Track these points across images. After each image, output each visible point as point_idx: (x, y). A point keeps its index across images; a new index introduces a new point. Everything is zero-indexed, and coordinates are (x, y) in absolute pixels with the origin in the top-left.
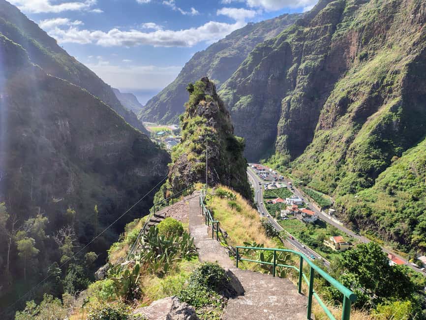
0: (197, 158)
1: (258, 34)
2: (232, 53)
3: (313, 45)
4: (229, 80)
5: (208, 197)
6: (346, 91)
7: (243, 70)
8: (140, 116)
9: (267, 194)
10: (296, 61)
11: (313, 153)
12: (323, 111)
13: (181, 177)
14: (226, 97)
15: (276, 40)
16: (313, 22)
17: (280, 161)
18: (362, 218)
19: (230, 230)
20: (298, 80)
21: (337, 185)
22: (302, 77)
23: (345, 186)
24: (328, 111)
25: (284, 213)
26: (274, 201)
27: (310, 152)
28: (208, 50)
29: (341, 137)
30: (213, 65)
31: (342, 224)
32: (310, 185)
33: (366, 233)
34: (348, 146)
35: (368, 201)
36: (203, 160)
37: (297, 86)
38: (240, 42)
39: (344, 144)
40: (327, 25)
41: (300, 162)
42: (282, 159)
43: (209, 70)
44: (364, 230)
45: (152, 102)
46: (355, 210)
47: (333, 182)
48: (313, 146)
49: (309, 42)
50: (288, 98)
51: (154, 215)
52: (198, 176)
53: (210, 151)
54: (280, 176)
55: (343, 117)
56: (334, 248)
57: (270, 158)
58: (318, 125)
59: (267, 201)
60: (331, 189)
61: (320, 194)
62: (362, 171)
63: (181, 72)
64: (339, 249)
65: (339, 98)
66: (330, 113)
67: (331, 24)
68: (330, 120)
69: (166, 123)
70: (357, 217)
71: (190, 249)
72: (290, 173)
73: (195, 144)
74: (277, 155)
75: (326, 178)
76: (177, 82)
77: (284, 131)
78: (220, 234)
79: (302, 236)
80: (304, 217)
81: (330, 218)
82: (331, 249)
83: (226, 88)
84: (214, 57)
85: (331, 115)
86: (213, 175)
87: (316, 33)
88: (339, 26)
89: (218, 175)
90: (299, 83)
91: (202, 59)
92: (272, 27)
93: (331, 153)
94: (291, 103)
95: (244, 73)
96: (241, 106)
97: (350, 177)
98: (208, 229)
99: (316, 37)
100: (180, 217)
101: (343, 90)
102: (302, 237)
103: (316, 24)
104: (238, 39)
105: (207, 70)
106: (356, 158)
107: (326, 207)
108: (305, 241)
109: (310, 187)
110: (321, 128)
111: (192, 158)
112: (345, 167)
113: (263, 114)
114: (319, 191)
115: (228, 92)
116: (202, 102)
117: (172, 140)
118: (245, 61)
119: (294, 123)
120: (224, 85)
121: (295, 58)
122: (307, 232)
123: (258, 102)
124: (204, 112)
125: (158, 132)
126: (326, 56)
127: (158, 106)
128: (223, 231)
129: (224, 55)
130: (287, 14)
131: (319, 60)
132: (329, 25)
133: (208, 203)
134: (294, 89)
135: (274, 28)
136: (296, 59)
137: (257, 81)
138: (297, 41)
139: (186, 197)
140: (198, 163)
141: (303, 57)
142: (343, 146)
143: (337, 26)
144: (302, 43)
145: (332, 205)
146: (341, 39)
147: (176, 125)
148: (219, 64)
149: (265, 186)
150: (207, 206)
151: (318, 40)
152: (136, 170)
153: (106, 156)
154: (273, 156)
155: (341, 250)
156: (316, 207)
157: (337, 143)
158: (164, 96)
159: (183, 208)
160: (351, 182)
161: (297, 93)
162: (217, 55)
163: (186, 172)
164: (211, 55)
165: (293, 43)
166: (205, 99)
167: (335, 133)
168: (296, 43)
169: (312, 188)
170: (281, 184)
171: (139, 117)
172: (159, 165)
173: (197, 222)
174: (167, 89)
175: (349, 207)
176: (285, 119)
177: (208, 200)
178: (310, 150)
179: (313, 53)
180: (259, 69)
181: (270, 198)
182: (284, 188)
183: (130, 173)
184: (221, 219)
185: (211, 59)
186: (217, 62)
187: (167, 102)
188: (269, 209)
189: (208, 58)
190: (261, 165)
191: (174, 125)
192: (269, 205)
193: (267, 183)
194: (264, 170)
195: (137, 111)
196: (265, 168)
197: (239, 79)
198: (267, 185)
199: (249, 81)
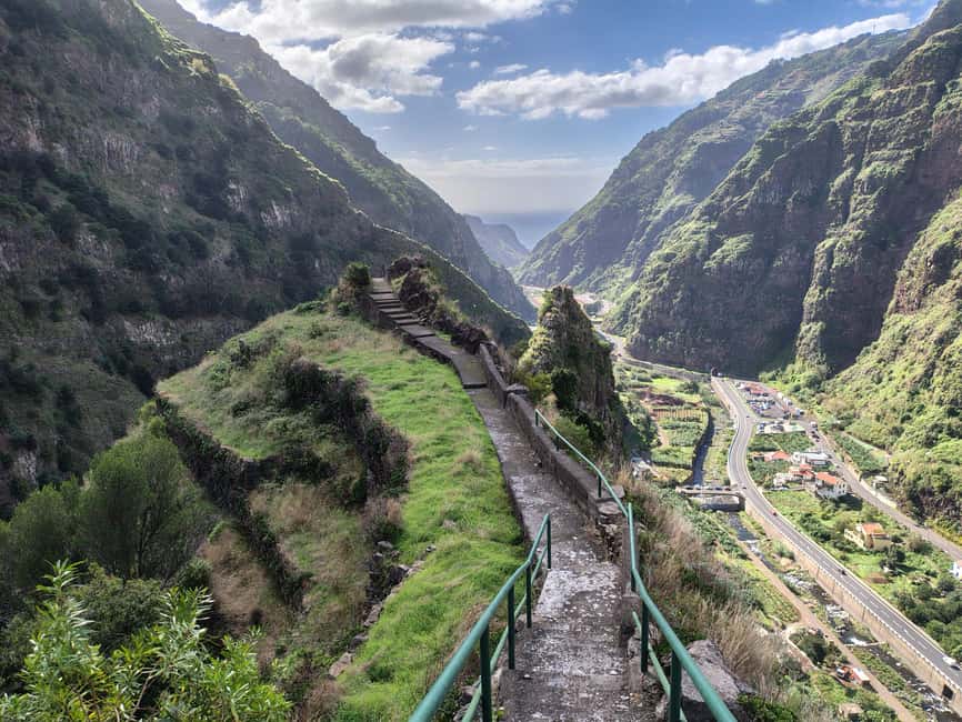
1: (792, 87)
2: (726, 132)
3: (889, 129)
4: (707, 201)
6: (951, 231)
7: (737, 179)
8: (520, 274)
9: (758, 443)
10: (850, 164)
11: (871, 364)
12: (903, 273)
14: (697, 237)
15: (817, 110)
16: (894, 76)
17: (802, 379)
18: (931, 494)
20: (853, 204)
21: (903, 431)
22: (863, 197)
23: (916, 433)
24: (911, 274)
25: (780, 478)
26: (769, 456)
27: (867, 360)
28: (674, 128)
29: (930, 331)
30: (681, 162)
31: (893, 505)
32: (851, 428)
33: (938, 524)
34: (941, 352)
35: (949, 462)
37: (851, 217)
38: (747, 107)
39: (932, 347)
40: (923, 84)
41: (844, 382)
42: (810, 372)
43: (673, 173)
44: (934, 517)
45: (546, 244)
46: (920, 478)
47: (897, 424)
48: (875, 348)
49: (882, 122)
50: (828, 242)
54: (797, 409)
55: (941, 288)
56: (860, 544)
57: (784, 369)
58: (892, 304)
59: (754, 454)
60: (890, 439)
61: (867, 446)
62: (957, 404)
63: (611, 177)
64: (872, 546)
65: (934, 247)
66: (914, 279)
67: (933, 82)
68: (913, 293)
70: (923, 492)
72: (819, 404)
74: (798, 365)
75: (884, 415)
76: (601, 200)
77: (818, 314)
79: (807, 520)
80: (819, 488)
81: (874, 493)
82: (856, 546)
83: (698, 219)
84: (684, 144)
85: (918, 283)
87: (899, 102)
88: (950, 86)
90: (855, 210)
91: (658, 149)
92: (827, 69)
93: (906, 364)
94: (835, 254)
95: (740, 185)
96: (724, 258)
97: (930, 414)
99: (898, 110)
101: (947, 230)
102: (805, 521)
103: (901, 82)
104: (744, 100)
105: (668, 174)
106: (950, 377)
107: (869, 473)
108: (807, 529)
109: (850, 433)
110: (897, 309)
112: (927, 395)
113: (772, 275)
114: (867, 442)
115: (704, 227)
118: (743, 159)
119: (838, 298)
120: (697, 211)
121: (849, 157)
122: (818, 515)
123: (763, 252)
126: (918, 153)
127: (558, 252)
129: (707, 139)
130: (869, 34)
131: (903, 161)
132: (930, 83)
134: (845, 223)
135: (833, 71)
136: (853, 159)
137: (763, 207)
138: (855, 118)
141: (866, 154)
142: (931, 349)
143: (947, 85)
144: (866, 124)
145: (885, 469)
146: (955, 114)
147: (592, 294)
148: (694, 159)
149: (758, 427)
151: (902, 117)
154: (790, 367)
155: (875, 548)
156: (851, 472)
157: (920, 344)
158: (571, 231)
160: (929, 425)
161: (850, 231)
162: (691, 138)
164: (678, 140)
165: (848, 123)
167: (920, 321)
168: (853, 124)
169: (855, 435)
170: (794, 424)
171: (517, 277)
174: (578, 215)
175: (910, 474)
176: (819, 287)
178: (869, 357)
179: (890, 145)
180: (767, 180)
181: (763, 449)
182: (796, 433)
185: (677, 149)
186: (689, 155)
187: (577, 244)
188: (752, 469)
189: (672, 145)
190: (761, 384)
191: (588, 294)
192: (755, 463)
193: (764, 421)
194: (766, 395)
195: (514, 263)
196: (769, 390)
197: (728, 199)
198: (765, 425)
199: (745, 206)
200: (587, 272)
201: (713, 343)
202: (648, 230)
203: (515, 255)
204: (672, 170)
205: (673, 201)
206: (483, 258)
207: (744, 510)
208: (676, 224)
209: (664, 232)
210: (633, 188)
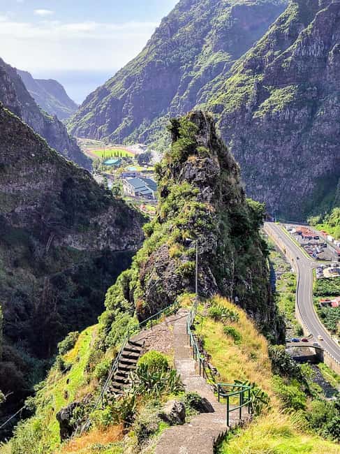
0: (184, 254)
4: (249, 54)
5: (198, 319)
7: (278, 34)
8: (72, 127)
9: (321, 288)
13: (160, 282)
14: (243, 88)
19: (223, 365)
26: (335, 301)
30: (218, 22)
36: (192, 257)
43: (210, 33)
45: (96, 98)
51: (129, 342)
52: (185, 281)
53: (204, 242)
57: (330, 213)
59: (321, 300)
69: (122, 140)
71: (177, 384)
73: (181, 230)
76: (145, 58)
78: (208, 370)
84: (219, 6)
86: (207, 280)
89: (214, 279)
91: (195, 11)
95: (280, 40)
96: (272, 108)
98: (196, 365)
100: (164, 348)
105: (205, 33)
111: (176, 253)
113: (317, 124)
115: (248, 79)
116: (192, 159)
117: (134, 175)
118: (282, 16)
120: (239, 64)
123: (307, 102)
124: (194, 176)
125: (107, 159)
127: (107, 106)
128: (211, 367)
129: (241, 2)
133: (197, 327)
137: (306, 59)
139: (169, 317)
140: (185, 262)
147: (142, 145)
148: (228, 19)
149: (317, 271)
150: (196, 333)
152: (69, 239)
153: (13, 211)
158: (119, 85)
159: (165, 335)
163: (166, 275)
166: (196, 153)
171: (69, 128)
172: (111, 229)
173: (183, 355)
174: (123, 71)
177: (198, 323)
180: (309, 33)
181: (327, 294)
183: (57, 244)
184: (212, 351)
185: (212, 11)
186: (224, 16)
187: (125, 97)
188: (323, 316)
189: (208, 7)
190: (311, 228)
191: (137, 145)
192: (324, 309)
193: (322, 264)
194: (317, 238)
195: (66, 116)
196: (318, 233)
197: (269, 53)
198: (323, 268)
199: (290, 59)
200: (136, 124)
201: (264, 189)
202: (190, 84)
203: (65, 109)
204: (209, 30)
205: (212, 58)
206: (35, 109)
207: (322, 362)
208: (216, 79)
209: (206, 86)
210: (175, 45)
